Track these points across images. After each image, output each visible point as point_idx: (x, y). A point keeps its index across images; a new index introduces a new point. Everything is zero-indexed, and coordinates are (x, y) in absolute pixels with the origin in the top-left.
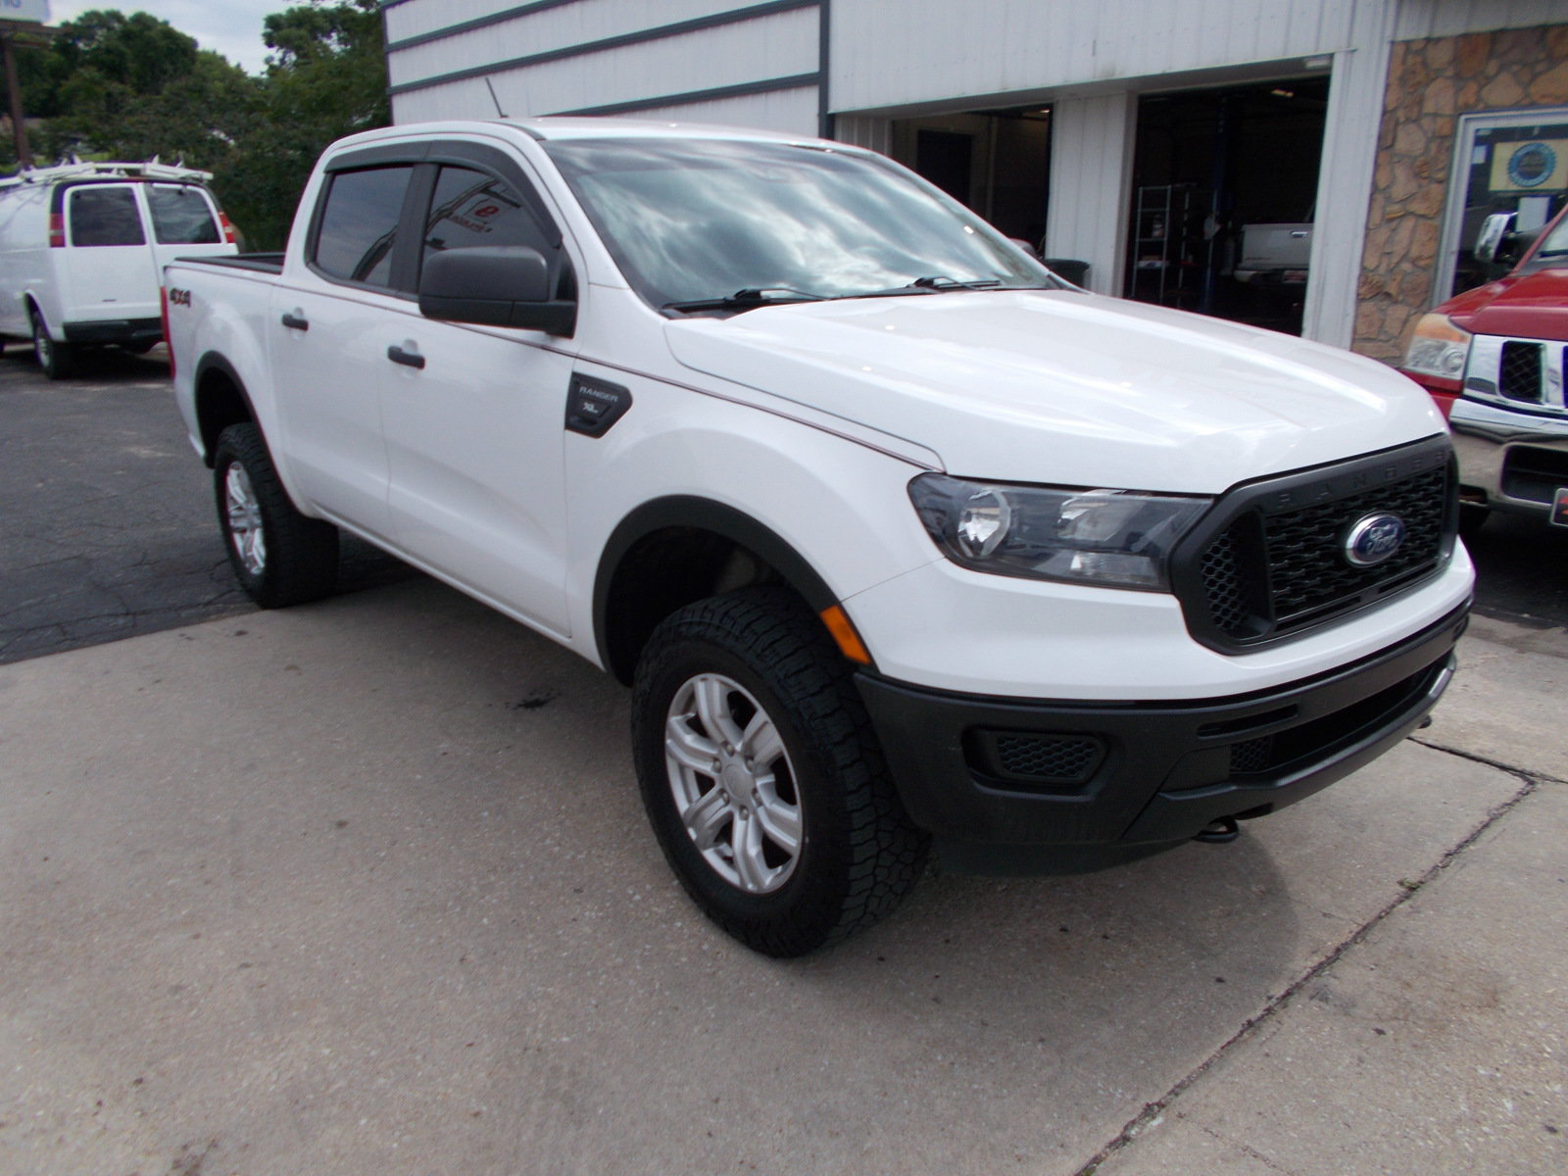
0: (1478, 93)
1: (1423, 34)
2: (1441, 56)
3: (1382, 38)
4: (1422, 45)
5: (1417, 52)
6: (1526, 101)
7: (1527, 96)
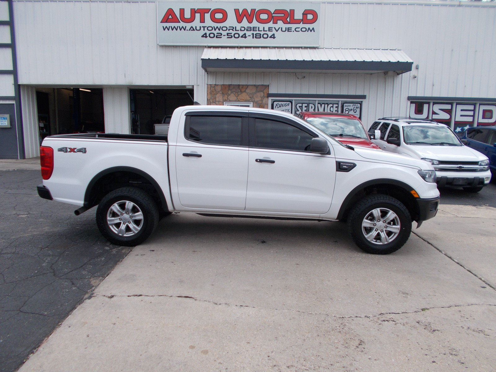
0: (227, 97)
1: (214, 84)
2: (219, 88)
3: (205, 84)
4: (214, 86)
5: (213, 87)
6: (238, 100)
7: (237, 99)
